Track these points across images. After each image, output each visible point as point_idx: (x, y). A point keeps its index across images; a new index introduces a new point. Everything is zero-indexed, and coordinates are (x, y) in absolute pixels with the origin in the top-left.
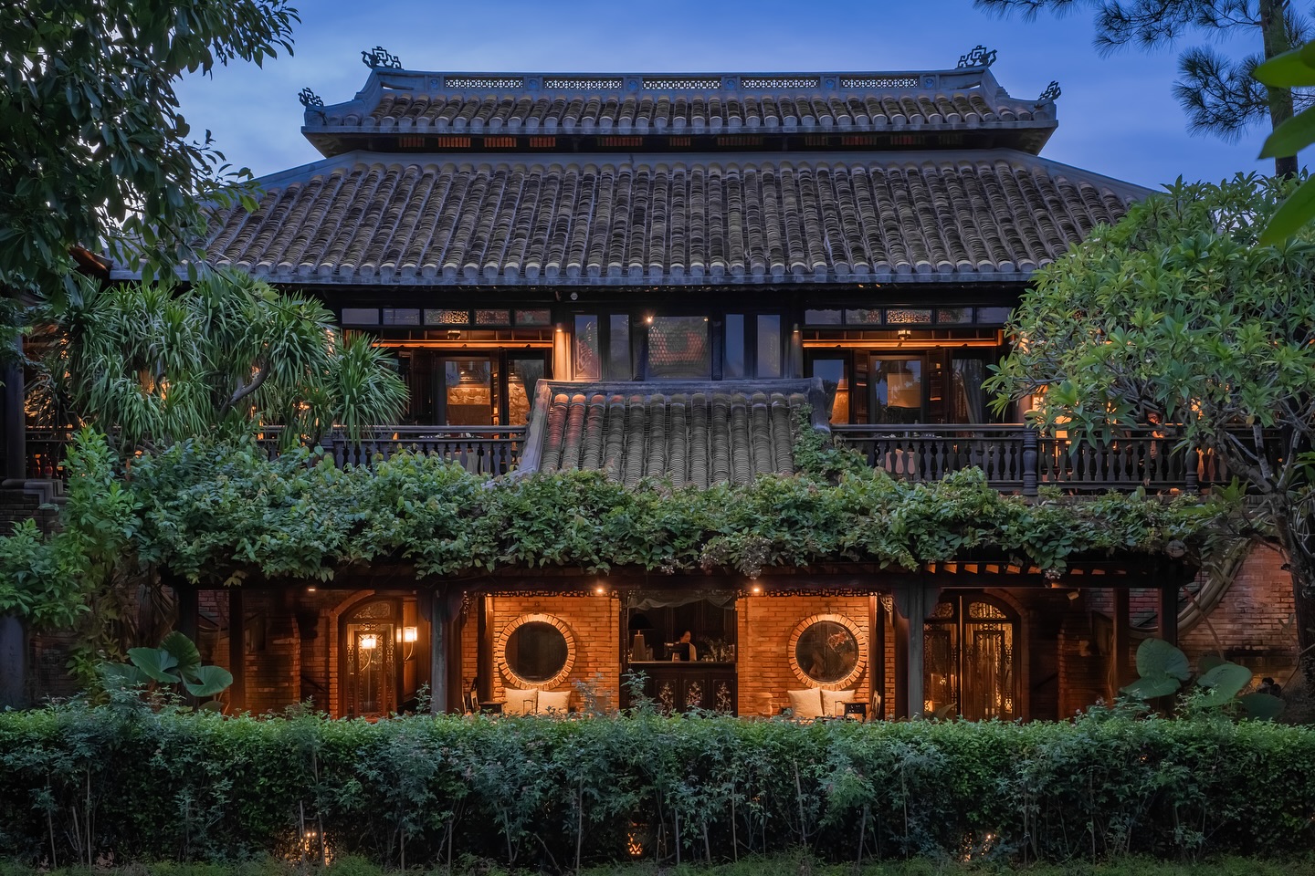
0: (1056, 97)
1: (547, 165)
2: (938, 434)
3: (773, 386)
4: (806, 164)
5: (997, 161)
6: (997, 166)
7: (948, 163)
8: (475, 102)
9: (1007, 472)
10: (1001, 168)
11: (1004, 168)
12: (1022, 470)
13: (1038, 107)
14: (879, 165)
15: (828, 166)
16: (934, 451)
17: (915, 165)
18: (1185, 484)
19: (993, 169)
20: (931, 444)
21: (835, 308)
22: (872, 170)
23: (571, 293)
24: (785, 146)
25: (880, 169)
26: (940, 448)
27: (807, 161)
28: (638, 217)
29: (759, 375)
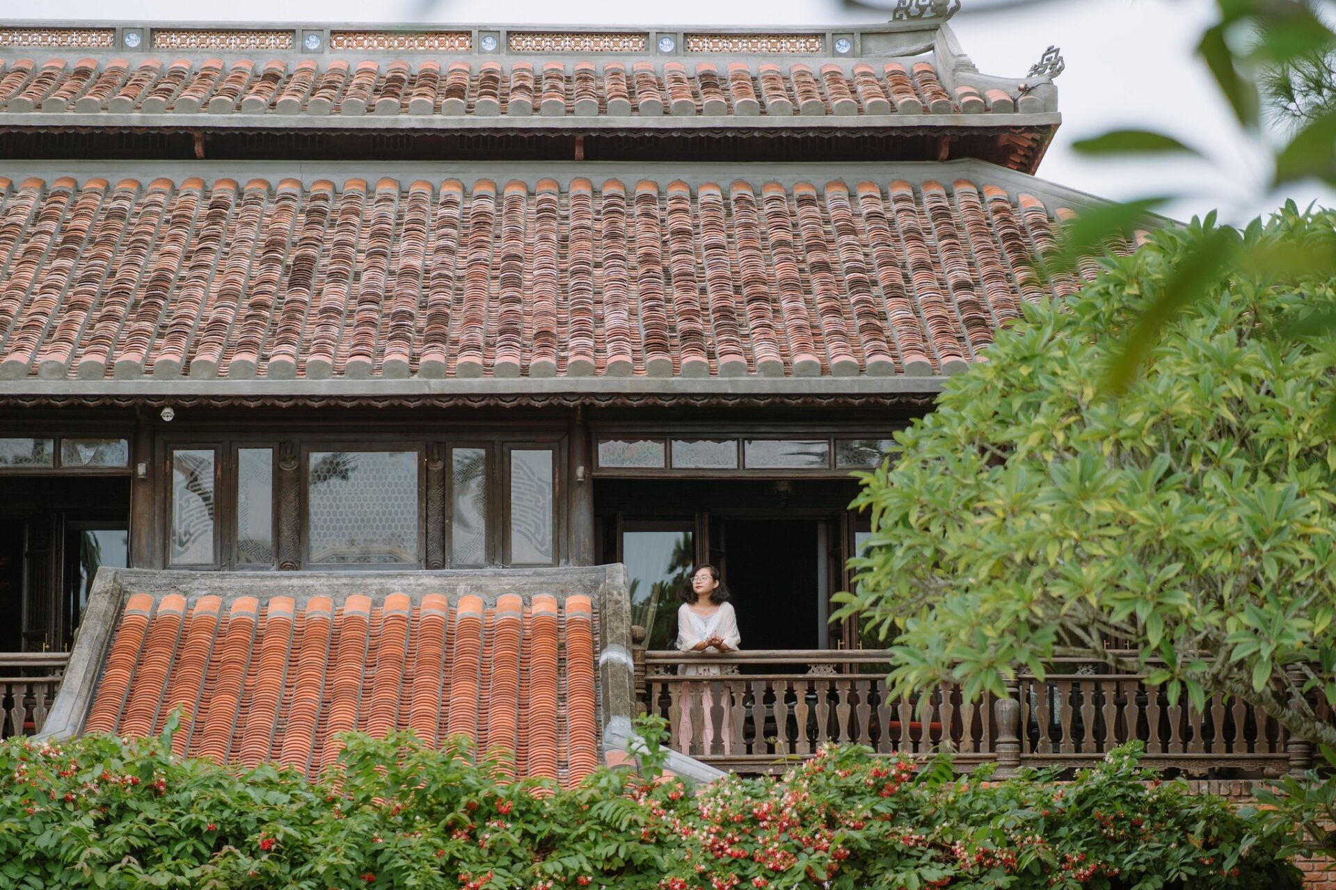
0: (1057, 71)
1: (145, 181)
2: (839, 668)
3: (538, 580)
4: (615, 182)
5: (958, 182)
6: (958, 190)
7: (871, 184)
8: (23, 71)
9: (967, 739)
10: (964, 195)
11: (968, 194)
12: (994, 733)
13: (1026, 90)
14: (747, 185)
15: (656, 185)
16: (833, 697)
17: (812, 186)
18: (1287, 759)
19: (949, 195)
20: (827, 684)
21: (656, 437)
22: (734, 195)
23: (162, 408)
24: (579, 151)
25: (749, 193)
26: (843, 692)
27: (620, 177)
28: (300, 274)
29: (515, 559)
